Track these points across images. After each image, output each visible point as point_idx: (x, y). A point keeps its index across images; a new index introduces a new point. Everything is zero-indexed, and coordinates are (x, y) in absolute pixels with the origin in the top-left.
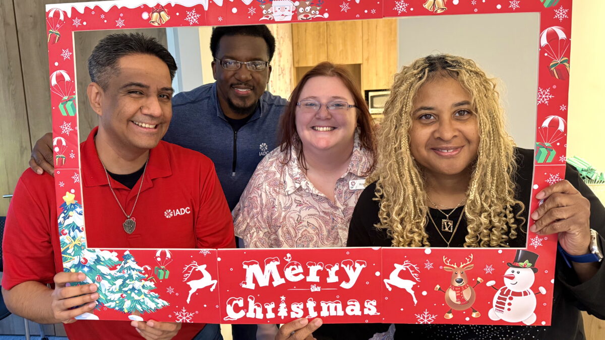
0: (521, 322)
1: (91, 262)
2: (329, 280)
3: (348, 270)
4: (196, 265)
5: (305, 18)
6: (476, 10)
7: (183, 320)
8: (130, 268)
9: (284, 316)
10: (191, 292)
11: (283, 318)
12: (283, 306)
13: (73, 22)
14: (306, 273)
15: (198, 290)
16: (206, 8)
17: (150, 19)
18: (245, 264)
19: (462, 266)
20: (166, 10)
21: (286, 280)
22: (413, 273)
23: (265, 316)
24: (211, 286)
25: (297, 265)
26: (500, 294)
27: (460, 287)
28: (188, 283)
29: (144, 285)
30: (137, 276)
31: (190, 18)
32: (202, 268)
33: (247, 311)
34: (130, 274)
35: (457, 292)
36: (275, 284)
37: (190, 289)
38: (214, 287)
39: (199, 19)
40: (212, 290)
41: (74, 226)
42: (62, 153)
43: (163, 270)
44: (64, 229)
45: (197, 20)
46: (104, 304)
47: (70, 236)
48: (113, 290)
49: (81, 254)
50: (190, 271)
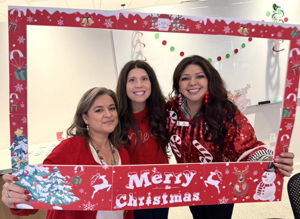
0: (268, 200)
1: (31, 173)
2: (176, 182)
3: (186, 176)
4: (99, 175)
5: (176, 30)
7: (88, 209)
8: (56, 177)
10: (95, 192)
11: (148, 205)
12: (149, 198)
14: (164, 178)
15: (99, 191)
16: (118, 18)
18: (130, 174)
19: (243, 172)
20: (92, 17)
21: (152, 183)
22: (219, 176)
23: (138, 205)
24: (107, 188)
25: (159, 174)
26: (260, 186)
27: (241, 183)
28: (93, 186)
29: (65, 188)
30: (61, 182)
31: (107, 24)
32: (103, 177)
33: (128, 202)
34: (56, 181)
35: (240, 186)
36: (146, 186)
37: (94, 190)
38: (109, 189)
40: (108, 190)
41: (21, 150)
42: (15, 103)
43: (78, 178)
44: (14, 152)
45: (111, 25)
46: (37, 199)
47: (18, 157)
48: (44, 191)
49: (25, 168)
50: (95, 179)
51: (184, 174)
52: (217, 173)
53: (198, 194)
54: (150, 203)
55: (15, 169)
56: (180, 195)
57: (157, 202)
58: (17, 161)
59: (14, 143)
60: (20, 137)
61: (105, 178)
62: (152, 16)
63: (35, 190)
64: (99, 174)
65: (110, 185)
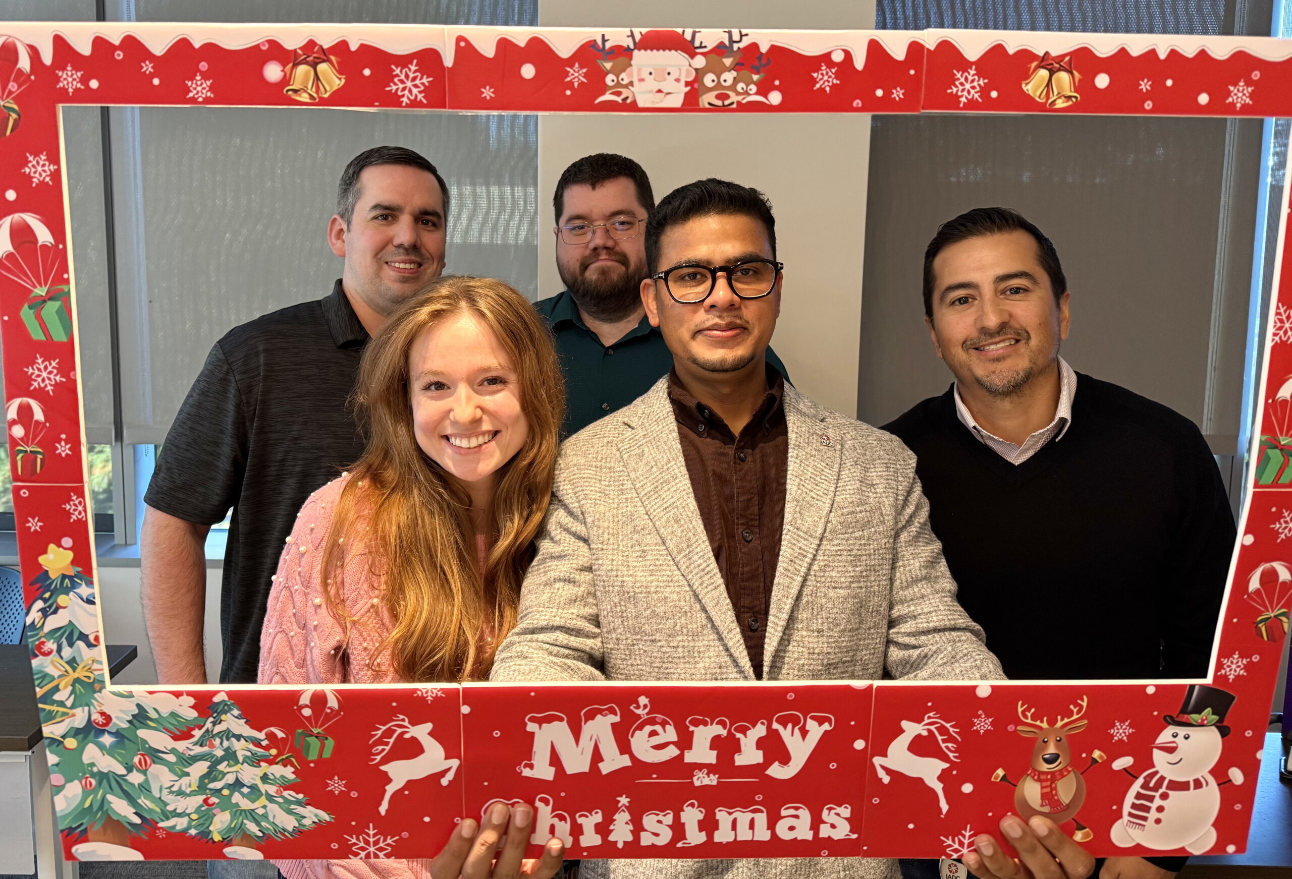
0: (1183, 849)
1: (120, 721)
2: (740, 760)
3: (789, 736)
4: (406, 723)
5: (719, 103)
8: (228, 734)
9: (625, 842)
10: (390, 789)
11: (620, 845)
12: (622, 818)
13: (58, 79)
14: (685, 742)
16: (448, 60)
17: (286, 80)
18: (532, 720)
19: (1060, 724)
20: (333, 58)
21: (633, 758)
22: (944, 741)
23: (576, 842)
24: (443, 773)
25: (663, 724)
26: (1143, 787)
27: (1053, 773)
28: (383, 768)
29: (265, 774)
30: (249, 754)
31: (401, 86)
32: (421, 732)
34: (229, 748)
35: (1045, 784)
36: (606, 768)
37: (390, 781)
38: (450, 776)
39: (426, 91)
40: (445, 782)
41: (71, 633)
42: (33, 439)
43: (317, 737)
44: (43, 639)
45: (420, 92)
46: (157, 823)
47: (61, 658)
48: (183, 788)
49: (93, 701)
50: (390, 738)
51: (775, 726)
52: (932, 728)
53: (845, 811)
54: (630, 838)
55: (55, 708)
56: (761, 811)
57: (657, 835)
58: (59, 677)
59: (39, 604)
60: (64, 577)
61: (430, 734)
62: (604, 41)
63: (145, 788)
64: (403, 720)
65: (455, 763)
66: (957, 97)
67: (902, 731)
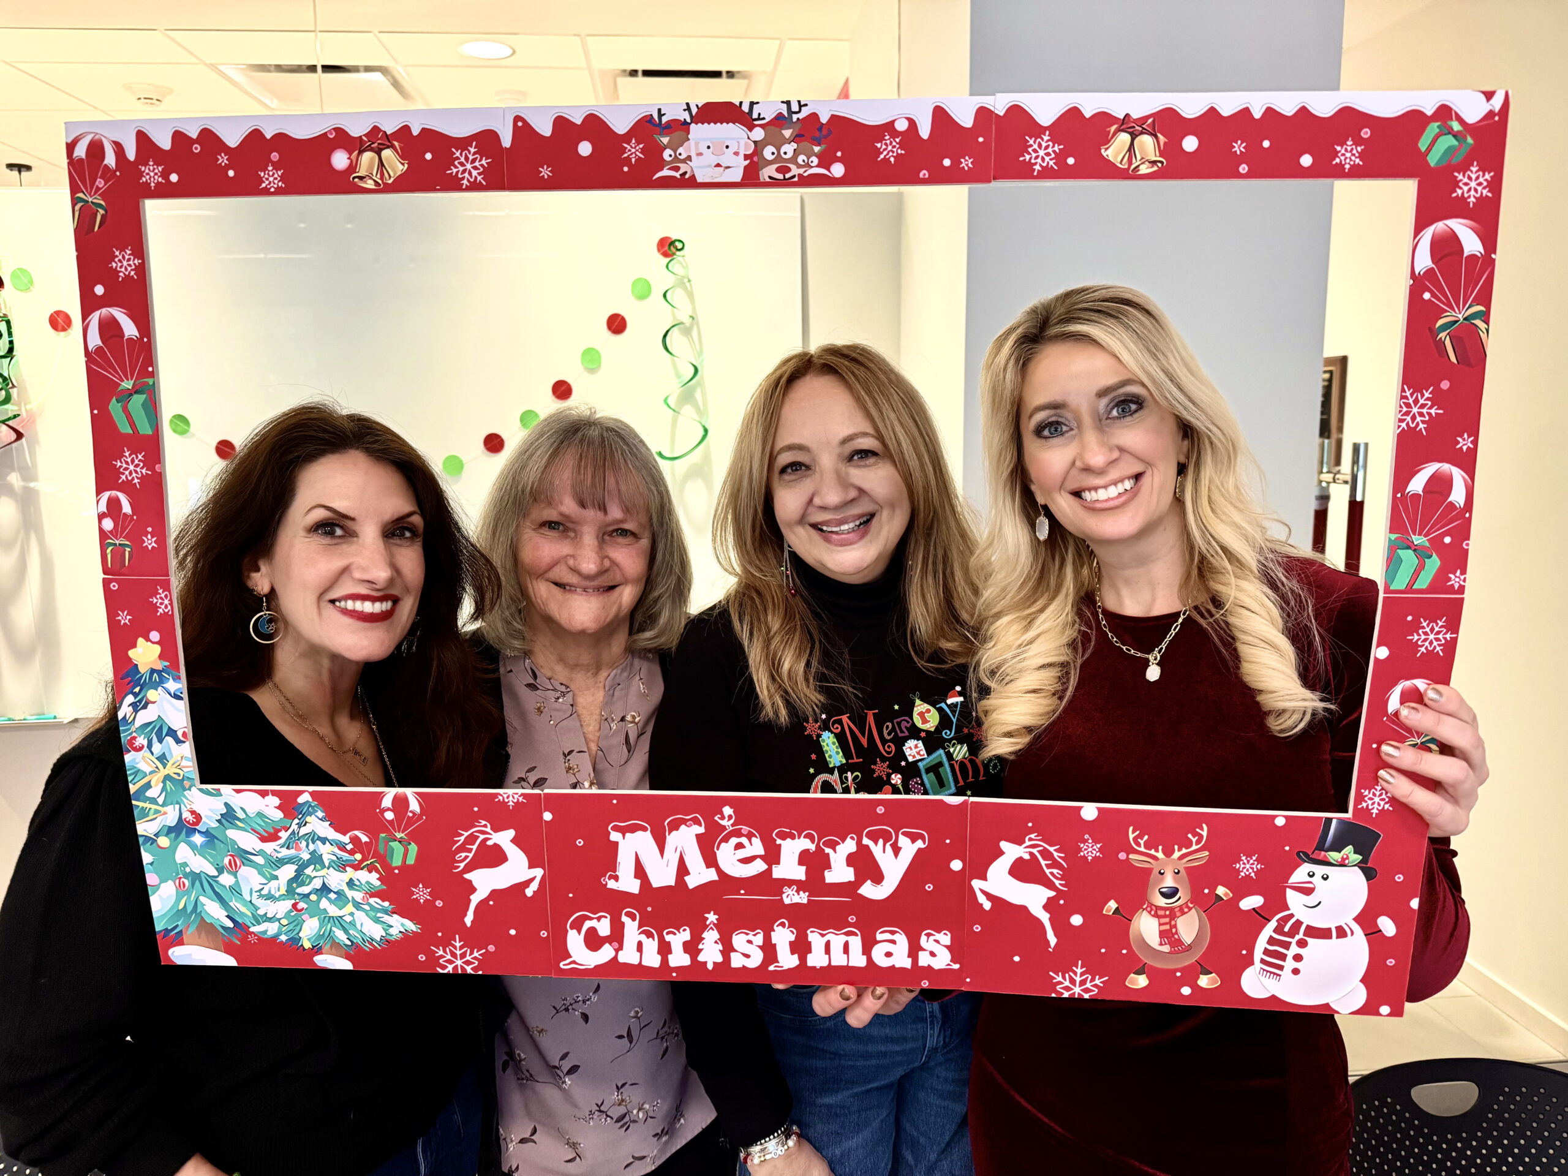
0: (1327, 1006)
1: (210, 821)
2: (830, 877)
3: (880, 852)
4: (488, 830)
5: (780, 176)
6: (1243, 169)
7: (456, 968)
8: (313, 837)
9: (715, 963)
10: (475, 899)
11: (710, 966)
12: (711, 937)
13: (141, 174)
14: (772, 856)
15: (494, 894)
16: (507, 141)
17: (352, 168)
18: (616, 829)
19: (1177, 854)
20: (396, 144)
21: (720, 872)
22: (1048, 866)
23: (665, 961)
24: (527, 883)
25: (749, 836)
26: (1275, 931)
27: (1172, 909)
28: (467, 876)
29: (351, 879)
30: (334, 858)
31: (461, 169)
32: (504, 839)
33: (621, 948)
34: (314, 851)
35: (1163, 921)
36: (692, 882)
37: (473, 890)
38: (534, 886)
39: (485, 172)
40: (529, 892)
41: (161, 728)
42: (122, 533)
43: (400, 842)
44: (134, 734)
45: (479, 174)
46: (249, 928)
47: (152, 754)
48: (273, 892)
49: (184, 799)
50: (473, 844)
51: (866, 841)
52: (1035, 851)
53: (945, 938)
54: (719, 959)
55: (147, 805)
56: (855, 934)
57: (747, 956)
58: (151, 773)
59: (130, 699)
61: (512, 841)
62: (660, 115)
63: (235, 890)
64: (485, 826)
65: (539, 872)
66: (1030, 165)
67: (1001, 853)
